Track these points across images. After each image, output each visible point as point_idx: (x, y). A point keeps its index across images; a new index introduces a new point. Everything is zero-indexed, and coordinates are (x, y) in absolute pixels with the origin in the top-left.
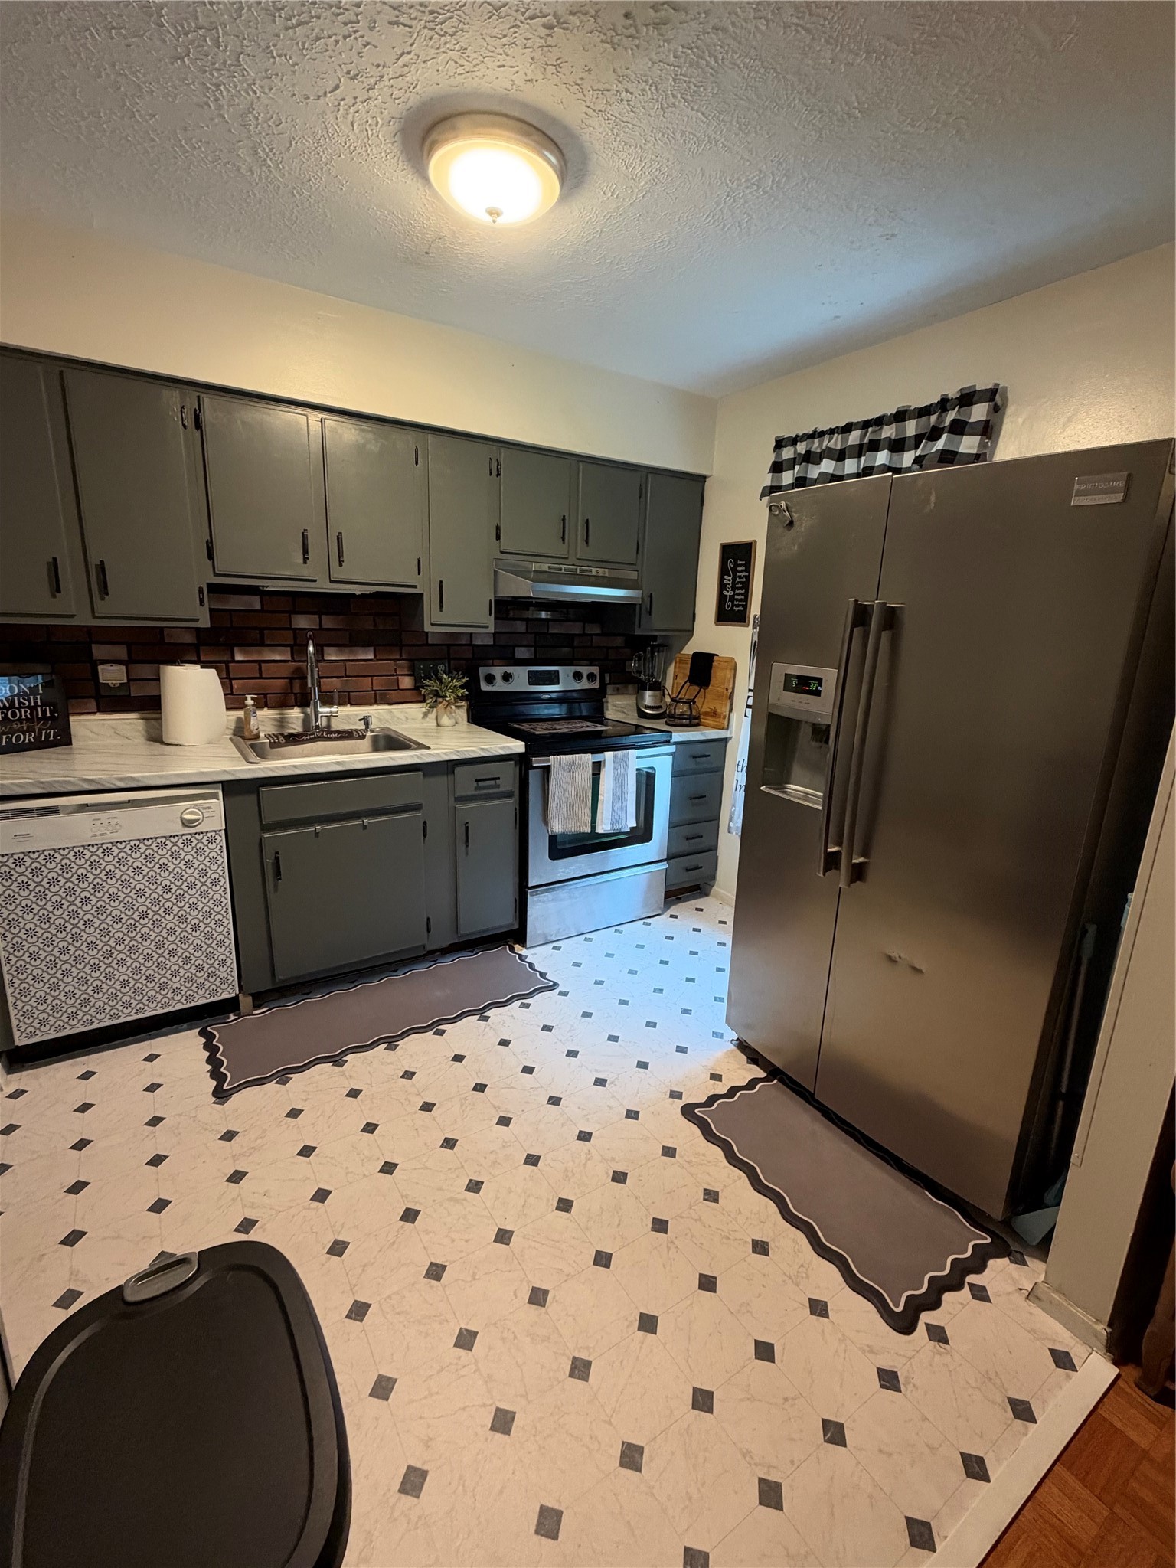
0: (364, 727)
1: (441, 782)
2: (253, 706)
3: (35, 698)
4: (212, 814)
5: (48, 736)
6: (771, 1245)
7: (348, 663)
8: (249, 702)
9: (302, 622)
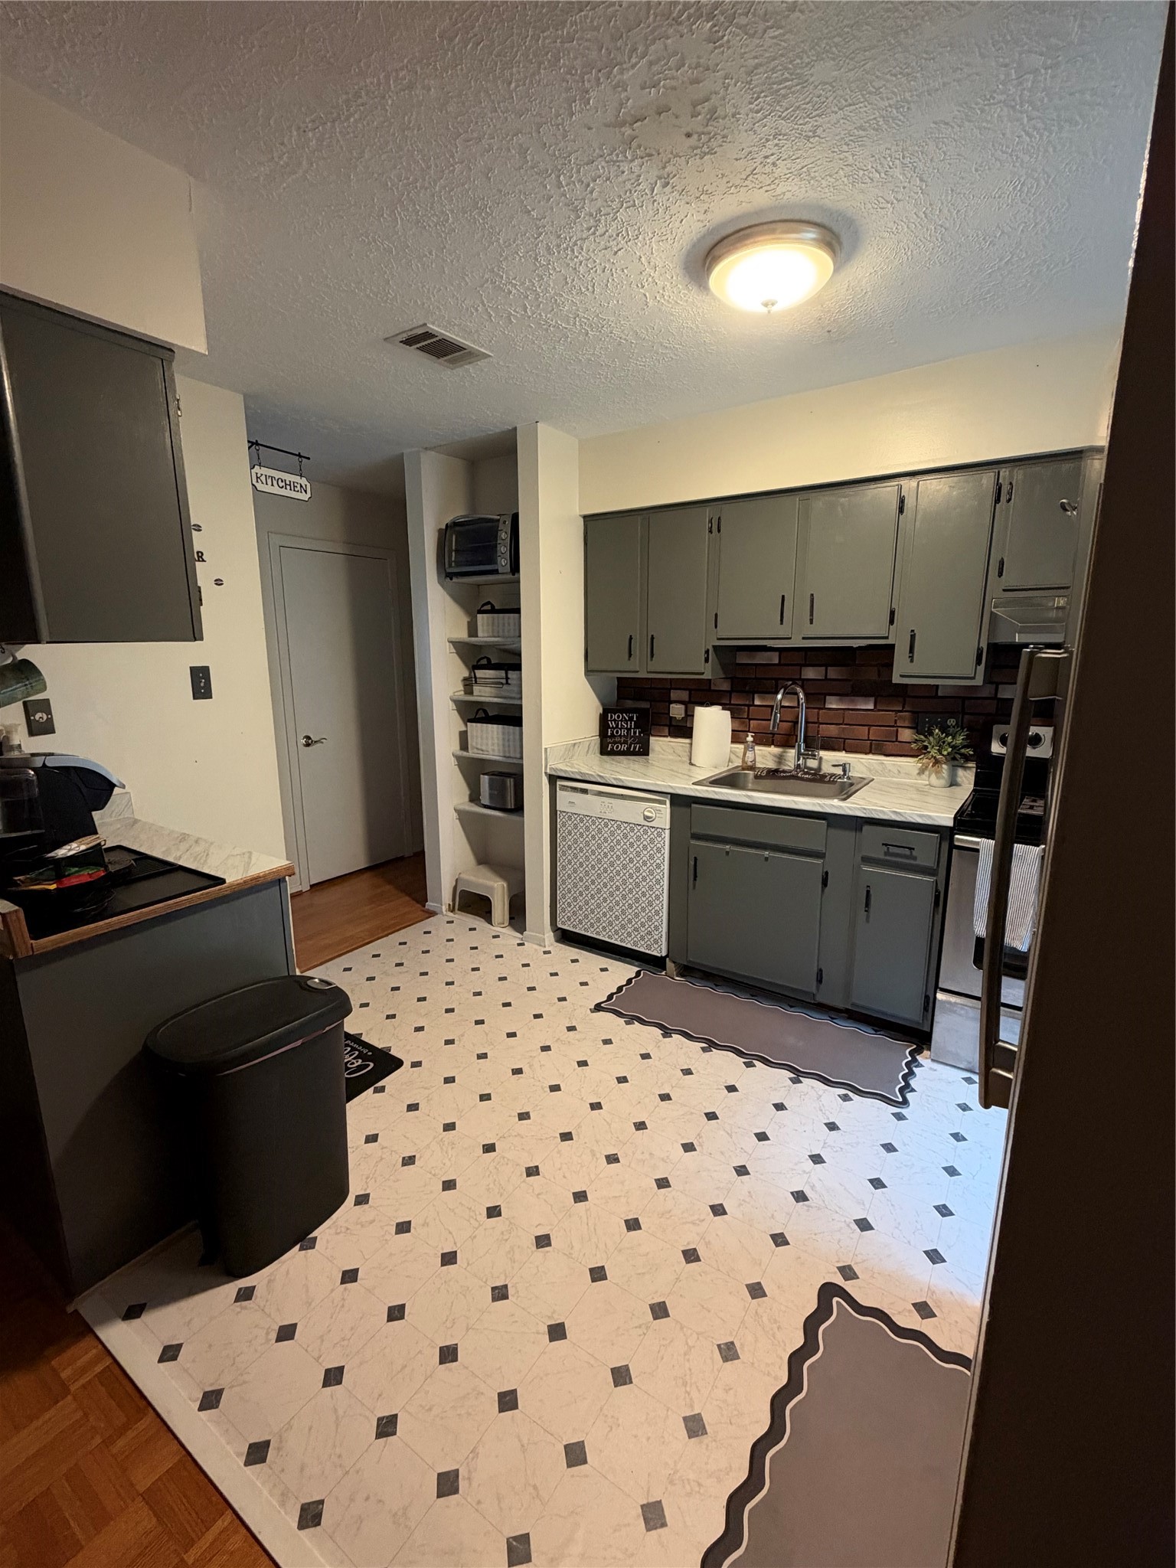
0: (842, 773)
1: (847, 836)
2: (752, 742)
3: (631, 723)
4: (662, 815)
5: (635, 748)
6: (705, 1439)
7: (847, 712)
8: (750, 739)
9: (810, 673)
